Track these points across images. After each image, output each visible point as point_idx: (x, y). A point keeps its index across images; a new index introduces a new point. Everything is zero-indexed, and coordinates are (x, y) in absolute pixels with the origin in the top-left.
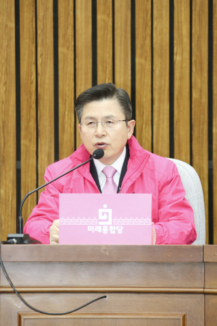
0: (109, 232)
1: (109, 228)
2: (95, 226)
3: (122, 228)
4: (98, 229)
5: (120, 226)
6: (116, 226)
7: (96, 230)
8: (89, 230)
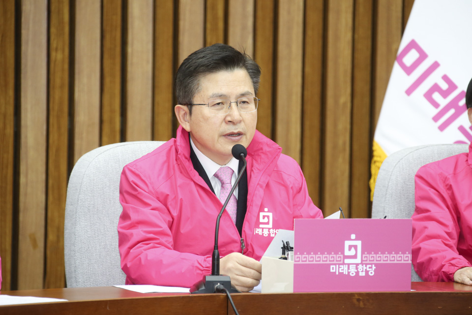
0: (357, 273)
1: (357, 268)
2: (339, 264)
3: (374, 267)
4: (344, 270)
5: (372, 264)
6: (366, 265)
7: (341, 271)
8: (332, 271)
